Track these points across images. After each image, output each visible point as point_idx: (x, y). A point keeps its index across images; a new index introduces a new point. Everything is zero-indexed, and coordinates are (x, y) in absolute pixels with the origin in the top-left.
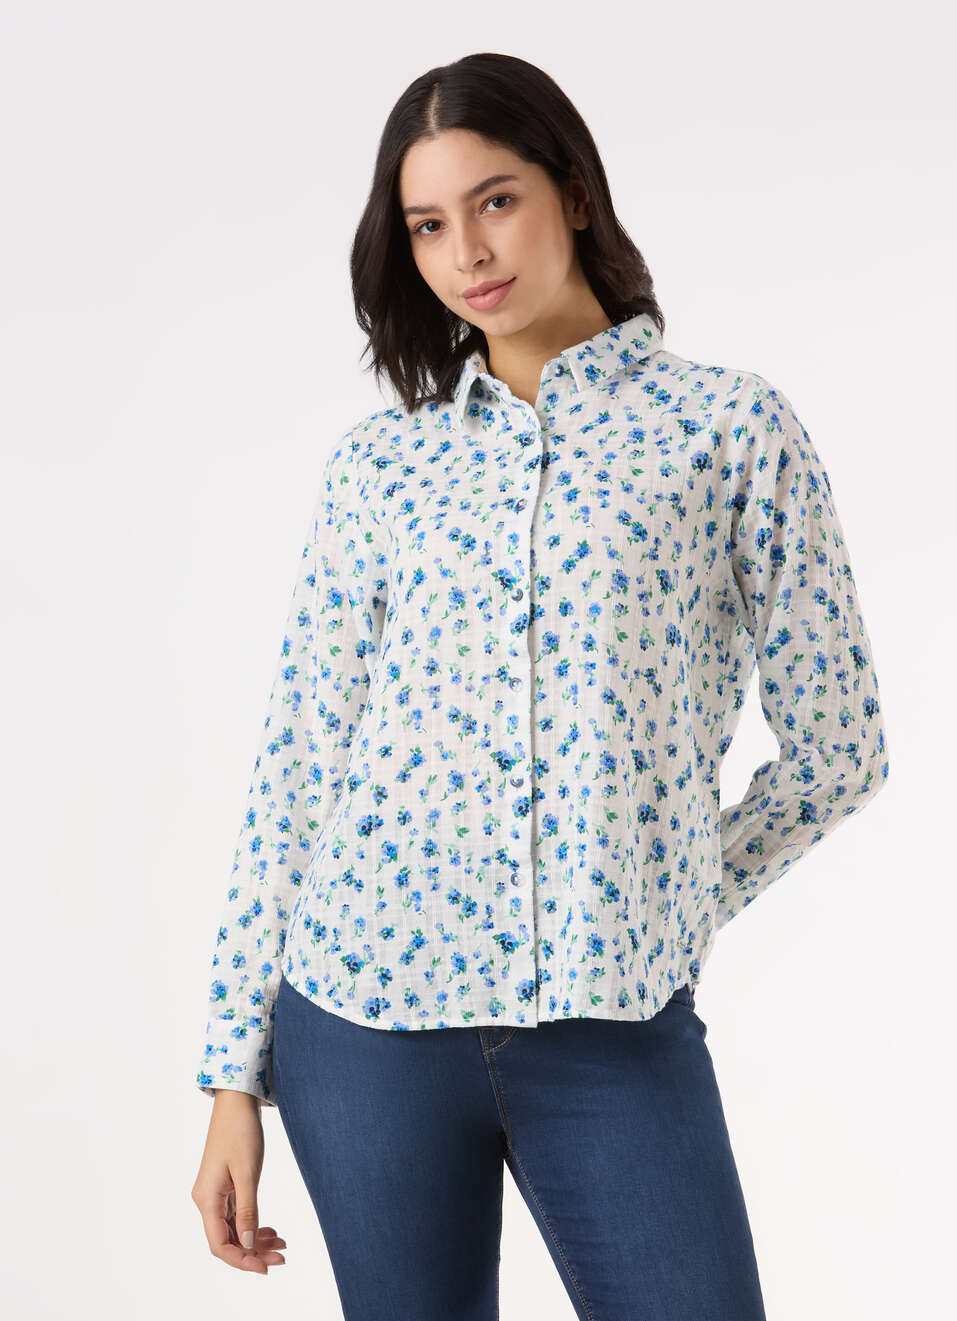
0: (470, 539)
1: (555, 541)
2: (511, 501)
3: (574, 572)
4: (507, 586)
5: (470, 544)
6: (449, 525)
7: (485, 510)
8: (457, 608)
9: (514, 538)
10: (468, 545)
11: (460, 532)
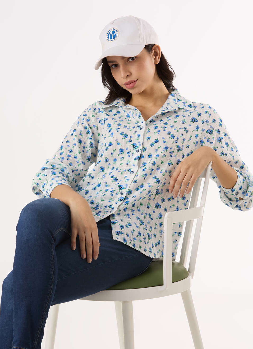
0: (126, 135)
1: (149, 138)
2: (139, 126)
3: (153, 147)
4: (135, 148)
5: (126, 136)
6: (121, 131)
7: (131, 128)
8: (121, 154)
9: (139, 135)
10: (126, 137)
11: (123, 133)
